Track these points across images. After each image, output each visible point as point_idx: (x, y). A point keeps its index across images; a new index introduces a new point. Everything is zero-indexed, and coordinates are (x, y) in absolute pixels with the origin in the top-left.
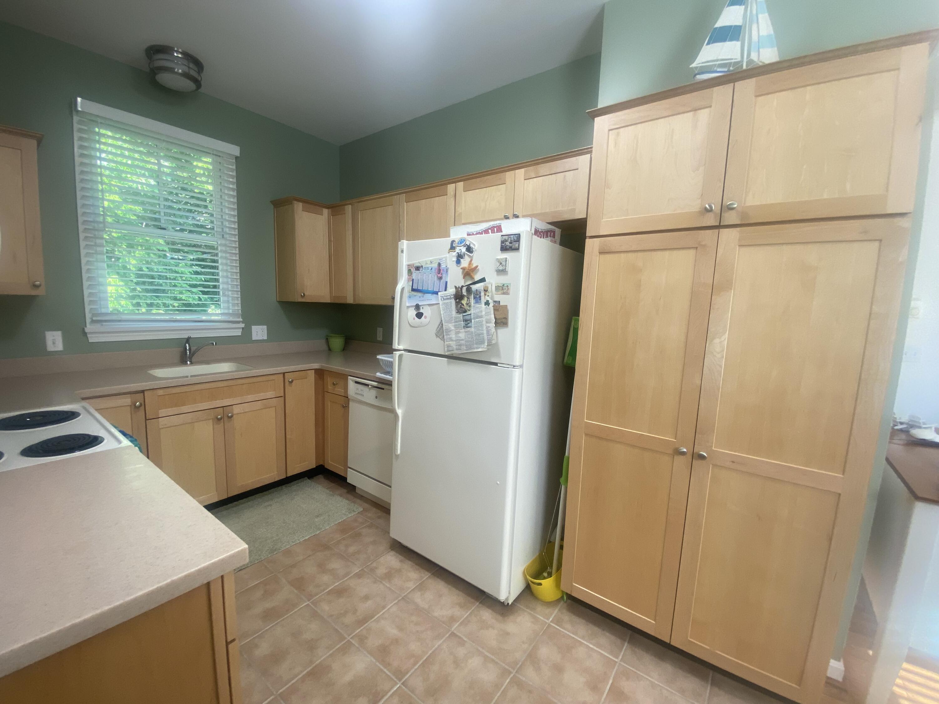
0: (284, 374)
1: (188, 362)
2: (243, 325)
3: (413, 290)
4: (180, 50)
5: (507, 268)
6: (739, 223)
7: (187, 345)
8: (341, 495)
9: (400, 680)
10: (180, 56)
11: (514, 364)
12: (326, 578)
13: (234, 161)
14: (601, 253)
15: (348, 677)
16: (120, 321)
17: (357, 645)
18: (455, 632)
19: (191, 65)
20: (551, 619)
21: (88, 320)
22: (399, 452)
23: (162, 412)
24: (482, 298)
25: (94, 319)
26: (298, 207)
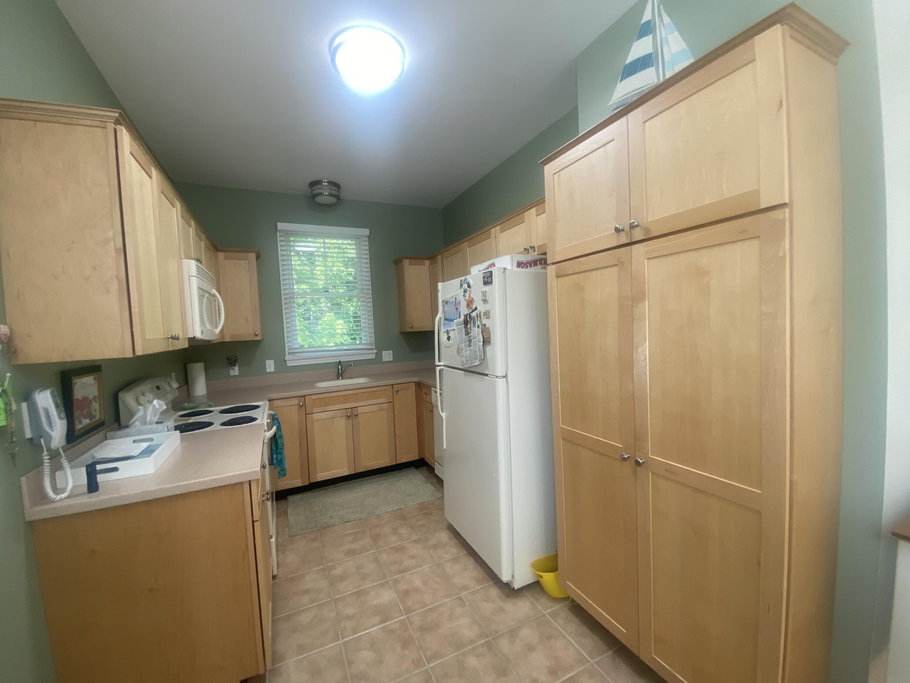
0: (392, 385)
1: (340, 378)
2: (375, 351)
3: (446, 319)
4: (326, 181)
5: (487, 298)
6: (644, 238)
7: (340, 366)
8: (432, 484)
9: (406, 614)
10: (326, 184)
11: (497, 375)
12: (394, 538)
13: (367, 239)
14: (557, 277)
15: (376, 602)
16: (303, 352)
17: (391, 585)
18: (463, 598)
19: (332, 188)
20: (548, 611)
21: (287, 353)
22: (445, 447)
23: (315, 410)
24: (476, 322)
25: (290, 351)
26: (406, 262)
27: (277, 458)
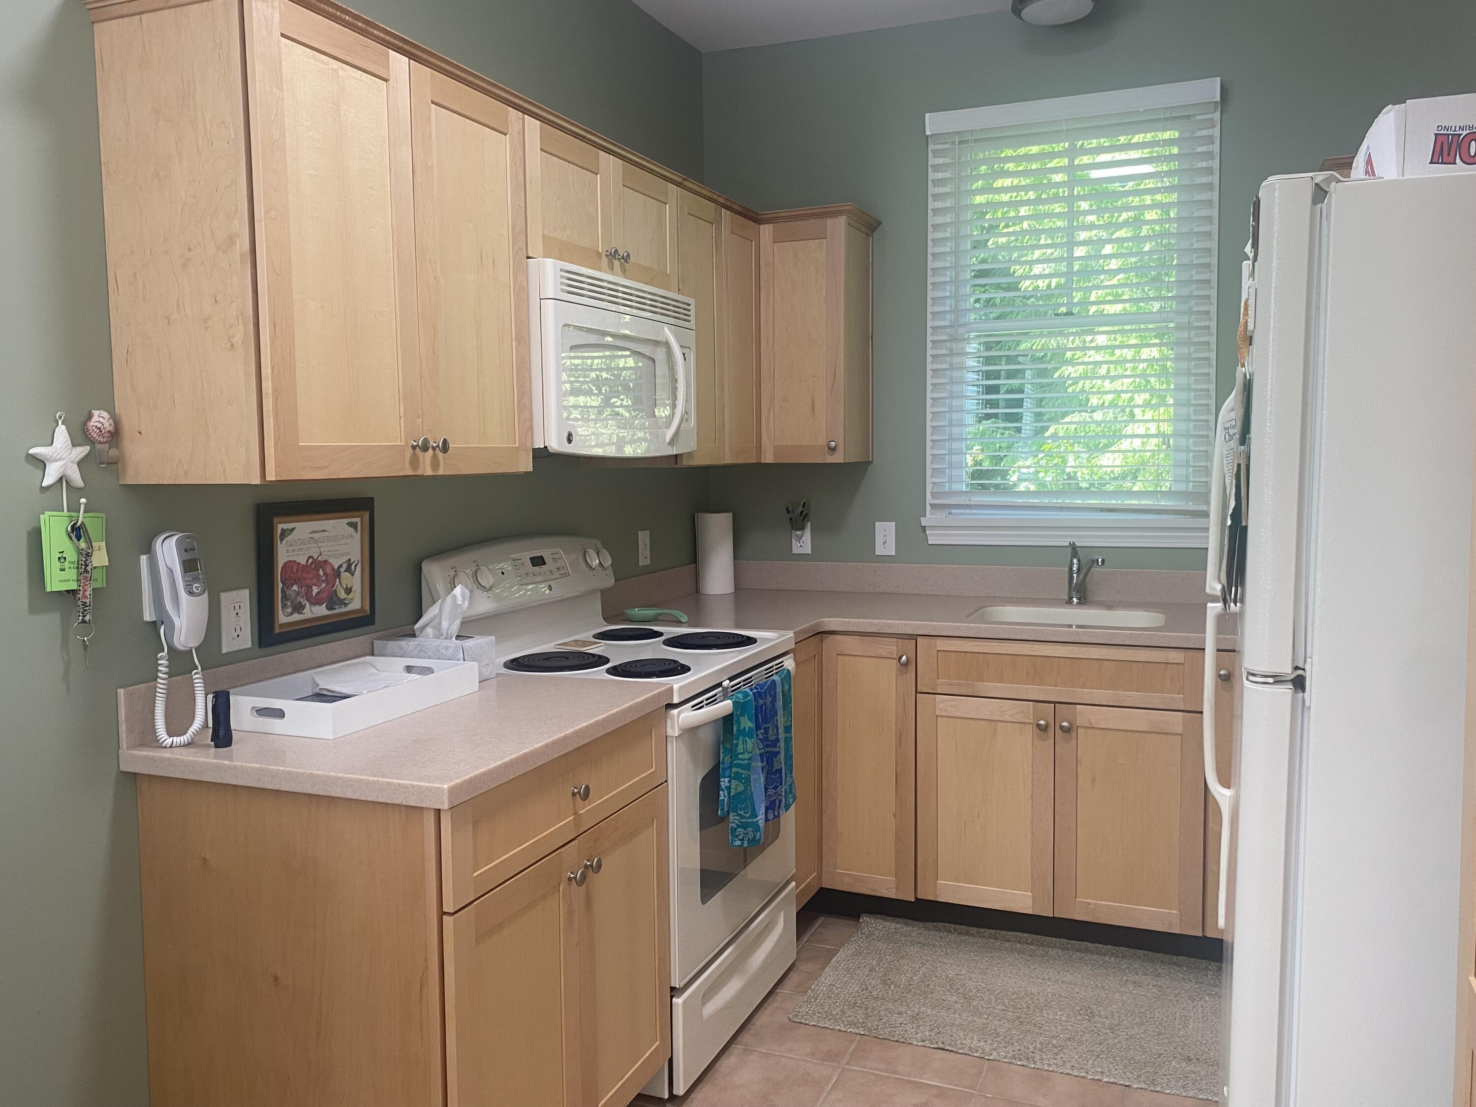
1: (1073, 599)
7: (1075, 561)
13: (1216, 114)
21: (929, 506)
23: (943, 684)
25: (938, 501)
27: (729, 788)
